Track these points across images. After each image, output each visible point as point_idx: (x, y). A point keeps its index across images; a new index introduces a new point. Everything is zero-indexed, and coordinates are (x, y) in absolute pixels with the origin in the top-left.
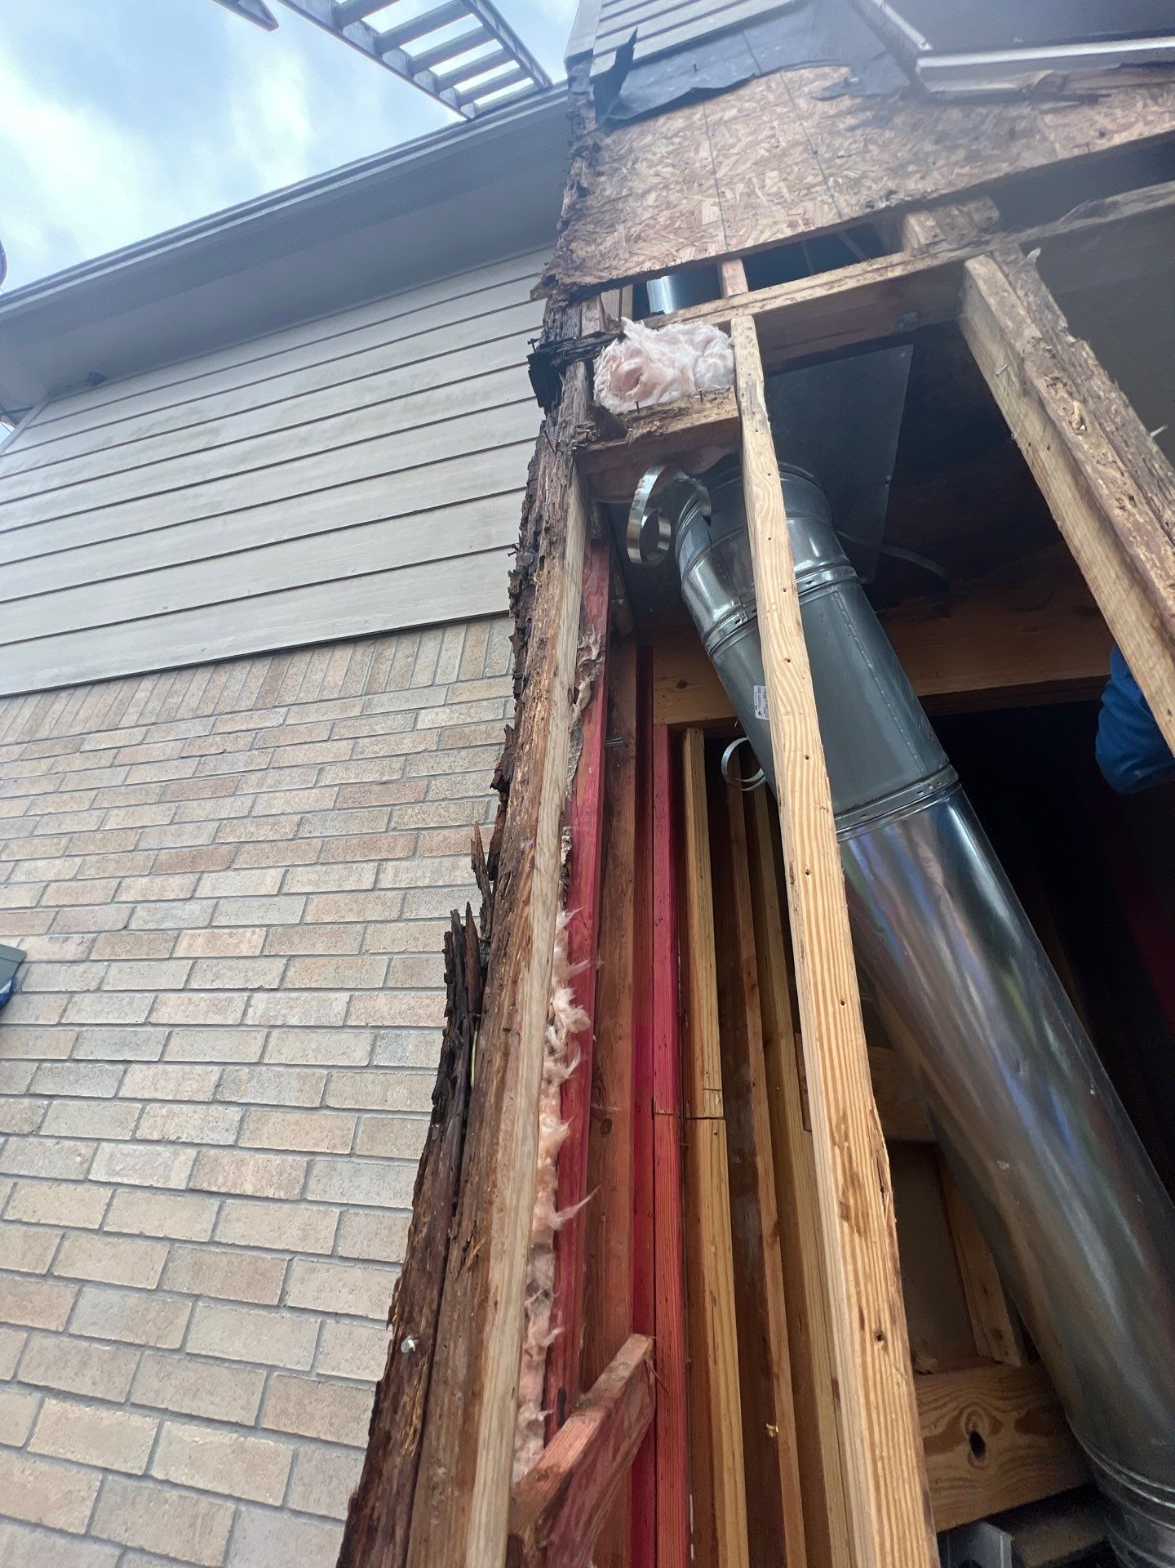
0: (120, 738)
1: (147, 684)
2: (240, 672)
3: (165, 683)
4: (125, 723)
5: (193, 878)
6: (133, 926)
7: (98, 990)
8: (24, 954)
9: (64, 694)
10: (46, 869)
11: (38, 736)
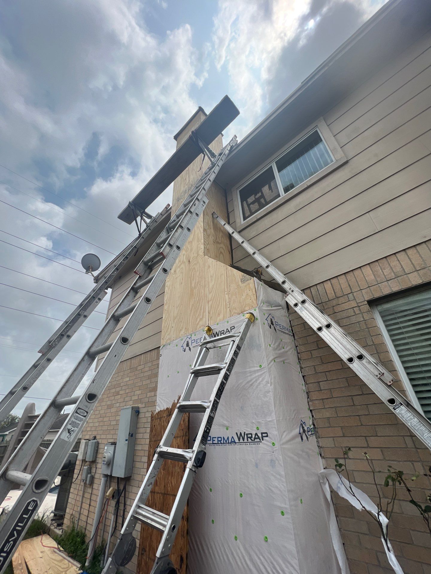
0: (142, 367)
1: (143, 356)
2: (153, 351)
3: (145, 355)
4: (141, 364)
5: (154, 392)
6: (149, 401)
7: (148, 411)
8: (139, 407)
9: (133, 359)
10: (138, 392)
11: (132, 367)
